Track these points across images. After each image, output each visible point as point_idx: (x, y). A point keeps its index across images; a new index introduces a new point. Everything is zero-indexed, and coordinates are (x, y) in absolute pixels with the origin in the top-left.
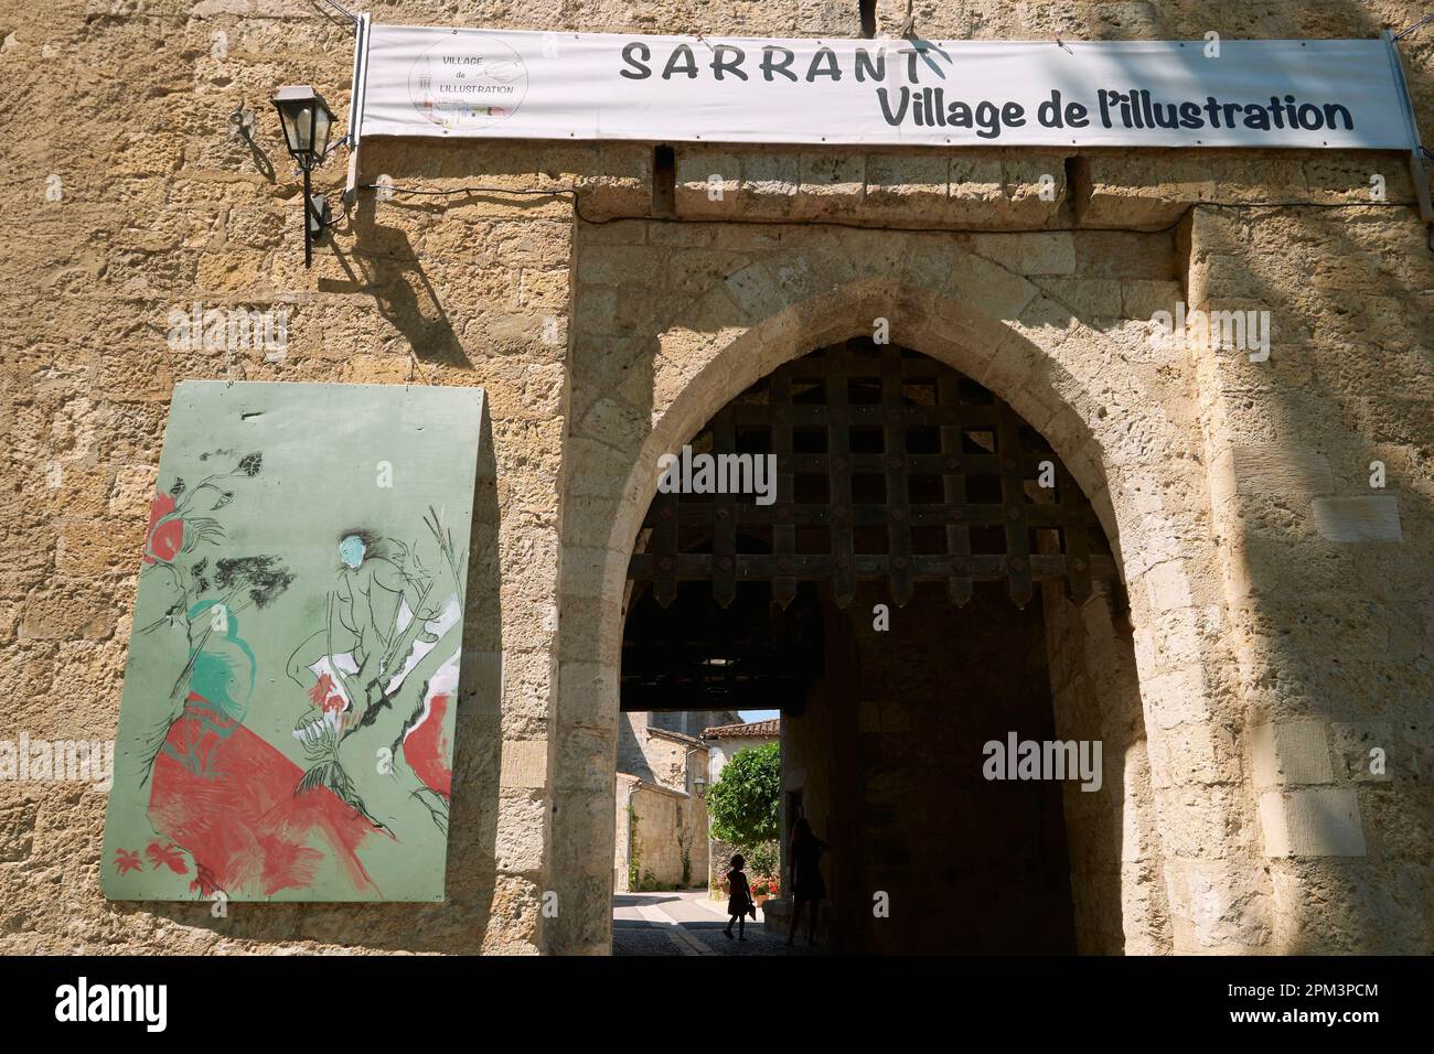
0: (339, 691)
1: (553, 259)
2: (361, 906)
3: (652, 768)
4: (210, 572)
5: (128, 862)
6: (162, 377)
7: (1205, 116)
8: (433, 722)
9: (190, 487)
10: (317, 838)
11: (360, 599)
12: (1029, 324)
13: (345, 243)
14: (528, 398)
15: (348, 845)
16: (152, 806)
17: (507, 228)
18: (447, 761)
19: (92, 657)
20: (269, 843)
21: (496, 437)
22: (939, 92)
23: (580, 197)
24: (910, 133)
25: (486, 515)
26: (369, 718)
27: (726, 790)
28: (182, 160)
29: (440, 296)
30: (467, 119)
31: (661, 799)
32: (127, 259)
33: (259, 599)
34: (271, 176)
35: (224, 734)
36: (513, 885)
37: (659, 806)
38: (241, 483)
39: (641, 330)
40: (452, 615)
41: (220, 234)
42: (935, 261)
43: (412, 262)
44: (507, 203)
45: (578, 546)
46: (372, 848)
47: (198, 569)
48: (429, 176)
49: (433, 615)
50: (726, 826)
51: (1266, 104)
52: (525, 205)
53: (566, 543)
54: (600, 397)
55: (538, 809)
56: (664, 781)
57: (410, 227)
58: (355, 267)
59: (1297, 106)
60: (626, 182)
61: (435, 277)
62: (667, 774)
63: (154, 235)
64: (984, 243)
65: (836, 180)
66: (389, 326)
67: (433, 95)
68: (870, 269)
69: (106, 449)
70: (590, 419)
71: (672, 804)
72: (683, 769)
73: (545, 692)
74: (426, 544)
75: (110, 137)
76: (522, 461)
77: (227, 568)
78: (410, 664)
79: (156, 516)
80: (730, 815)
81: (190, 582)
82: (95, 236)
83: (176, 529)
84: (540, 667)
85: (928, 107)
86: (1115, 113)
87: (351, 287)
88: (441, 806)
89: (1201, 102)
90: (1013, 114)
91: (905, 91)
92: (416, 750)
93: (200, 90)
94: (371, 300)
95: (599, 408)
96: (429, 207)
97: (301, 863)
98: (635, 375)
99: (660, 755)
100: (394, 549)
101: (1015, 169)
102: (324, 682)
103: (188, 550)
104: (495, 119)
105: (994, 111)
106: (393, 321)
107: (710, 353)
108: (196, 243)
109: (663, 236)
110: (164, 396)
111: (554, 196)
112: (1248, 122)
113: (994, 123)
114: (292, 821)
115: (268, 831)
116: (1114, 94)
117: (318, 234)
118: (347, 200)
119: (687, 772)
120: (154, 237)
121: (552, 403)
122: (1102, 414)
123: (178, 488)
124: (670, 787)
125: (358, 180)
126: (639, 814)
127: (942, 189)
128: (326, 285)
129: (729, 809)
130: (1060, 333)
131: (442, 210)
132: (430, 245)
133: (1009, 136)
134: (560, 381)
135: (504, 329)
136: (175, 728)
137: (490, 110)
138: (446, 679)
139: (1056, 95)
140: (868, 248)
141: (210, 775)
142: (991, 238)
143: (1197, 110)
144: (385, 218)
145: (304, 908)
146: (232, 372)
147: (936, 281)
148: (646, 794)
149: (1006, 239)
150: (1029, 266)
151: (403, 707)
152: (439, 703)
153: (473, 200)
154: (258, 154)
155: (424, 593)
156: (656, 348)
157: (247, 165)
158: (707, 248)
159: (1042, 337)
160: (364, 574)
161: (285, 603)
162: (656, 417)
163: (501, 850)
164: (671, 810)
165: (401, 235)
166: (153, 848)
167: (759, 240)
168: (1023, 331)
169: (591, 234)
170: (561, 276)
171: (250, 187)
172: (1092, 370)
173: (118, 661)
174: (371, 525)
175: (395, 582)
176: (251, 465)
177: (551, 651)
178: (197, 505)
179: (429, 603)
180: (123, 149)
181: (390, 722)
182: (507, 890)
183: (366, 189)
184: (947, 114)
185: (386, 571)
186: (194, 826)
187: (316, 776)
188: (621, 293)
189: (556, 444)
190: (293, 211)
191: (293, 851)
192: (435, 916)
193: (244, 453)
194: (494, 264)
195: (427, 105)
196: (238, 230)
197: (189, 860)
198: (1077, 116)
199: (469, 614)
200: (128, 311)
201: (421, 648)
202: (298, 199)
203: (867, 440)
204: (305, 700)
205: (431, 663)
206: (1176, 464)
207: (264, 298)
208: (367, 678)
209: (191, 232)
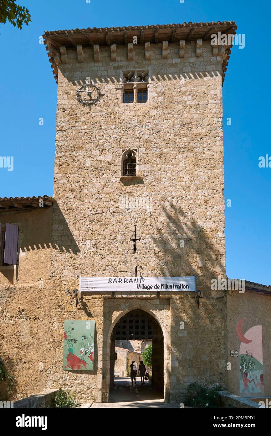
0: (83, 352)
1: (101, 305)
2: (86, 371)
3: (133, 347)
4: (70, 340)
5: (65, 367)
6: (63, 320)
7: (173, 287)
8: (92, 354)
9: (67, 331)
10: (82, 365)
11: (84, 343)
12: (153, 310)
13: (80, 304)
14: (99, 321)
15: (85, 366)
16: (67, 362)
17: (96, 302)
18: (93, 358)
19: (60, 348)
20: (78, 365)
21: (96, 326)
22: (143, 284)
23: (104, 298)
24: (140, 290)
25: (96, 334)
26: (86, 354)
27: (146, 354)
28: (62, 294)
29: (90, 310)
30: (92, 289)
31: (135, 355)
32: (58, 306)
33: (75, 343)
34: (72, 296)
35: (73, 355)
36: (99, 369)
37: (134, 357)
38: (72, 331)
39: (111, 312)
40: (93, 344)
41: (67, 303)
42: (143, 303)
43: (87, 306)
44: (97, 299)
45: (105, 336)
46: (87, 366)
47: (69, 340)
48: (88, 295)
49: (91, 344)
50: (146, 362)
51: (180, 285)
52: (98, 299)
53: (103, 336)
54: (107, 320)
55: (101, 362)
56: (136, 350)
57: (86, 302)
58: (81, 307)
59: (183, 285)
60: (109, 296)
61: (89, 308)
62: (137, 349)
63: (61, 303)
64: (149, 301)
65: (132, 295)
66: (85, 313)
67: (88, 286)
68: (136, 304)
69: (58, 327)
70: (106, 322)
71: (138, 356)
72: (141, 348)
73: (102, 351)
74: (90, 337)
75: (54, 292)
76: (99, 328)
77: (72, 340)
78: (89, 349)
79: (64, 335)
80: (147, 359)
81: (68, 341)
82: (54, 304)
83: (66, 336)
84: (101, 349)
85: (142, 286)
86: (163, 287)
87: (81, 309)
88: (93, 362)
89: (172, 285)
90: (151, 287)
91: (140, 284)
92: (90, 357)
93: (63, 285)
94: (83, 310)
95: (107, 321)
96: (88, 299)
97: (81, 367)
98: (110, 317)
99: (135, 344)
100: (87, 338)
101: (151, 294)
102: (81, 351)
103: (68, 338)
104: (95, 289)
105: (149, 287)
106: (86, 313)
107: (119, 314)
108: (65, 304)
109: (113, 300)
110: (63, 322)
111: (102, 298)
112: (177, 288)
113: (149, 288)
114: (80, 363)
115: (77, 364)
116: (163, 284)
117: (77, 303)
118: (80, 299)
119: (142, 348)
120: (60, 303)
121: (102, 322)
122: (160, 321)
123: (66, 332)
124: (137, 352)
125: (81, 296)
126: (129, 359)
127: (143, 296)
128: (78, 309)
129: (147, 358)
130: (156, 311)
131: (90, 300)
132: (89, 304)
133: (151, 290)
134: (103, 319)
135: (97, 314)
136: (68, 355)
137: (94, 288)
138: (93, 350)
139: (156, 284)
140: (136, 301)
141: (72, 359)
142: (150, 300)
143: (172, 286)
144: (84, 301)
145: (81, 371)
146: (70, 319)
147: (143, 305)
148: (131, 354)
149: (152, 300)
150: (154, 304)
151: (89, 353)
152: (92, 353)
153: (93, 298)
154: (70, 293)
155: (90, 342)
156: (112, 313)
157: (69, 295)
158: (118, 302)
159: (154, 312)
160: (84, 341)
161: (77, 343)
162: (113, 322)
163: (98, 366)
164: (137, 358)
165: (85, 303)
166: (67, 366)
167: (124, 301)
168: (152, 311)
169: (106, 300)
170: (102, 307)
171: (69, 297)
172: (159, 316)
173: (62, 349)
174: (85, 335)
175: (87, 341)
176: (73, 329)
177: (102, 347)
178: (68, 334)
179: (91, 343)
180: (56, 293)
181: (88, 355)
182: (99, 370)
183: (82, 298)
184: (144, 287)
185: (86, 340)
186: (71, 364)
187: (81, 359)
188: (109, 307)
189: (102, 326)
190: (74, 300)
191: (80, 366)
192: (92, 372)
193: (72, 328)
194: (95, 306)
195: (88, 287)
196: (69, 303)
197: (71, 367)
198: (158, 287)
199: (95, 344)
200: (59, 312)
201: (90, 348)
202: (75, 299)
203: (137, 321)
204: (80, 353)
205: (91, 349)
206: (167, 326)
207: (72, 310)
208: (85, 350)
209: (64, 303)
